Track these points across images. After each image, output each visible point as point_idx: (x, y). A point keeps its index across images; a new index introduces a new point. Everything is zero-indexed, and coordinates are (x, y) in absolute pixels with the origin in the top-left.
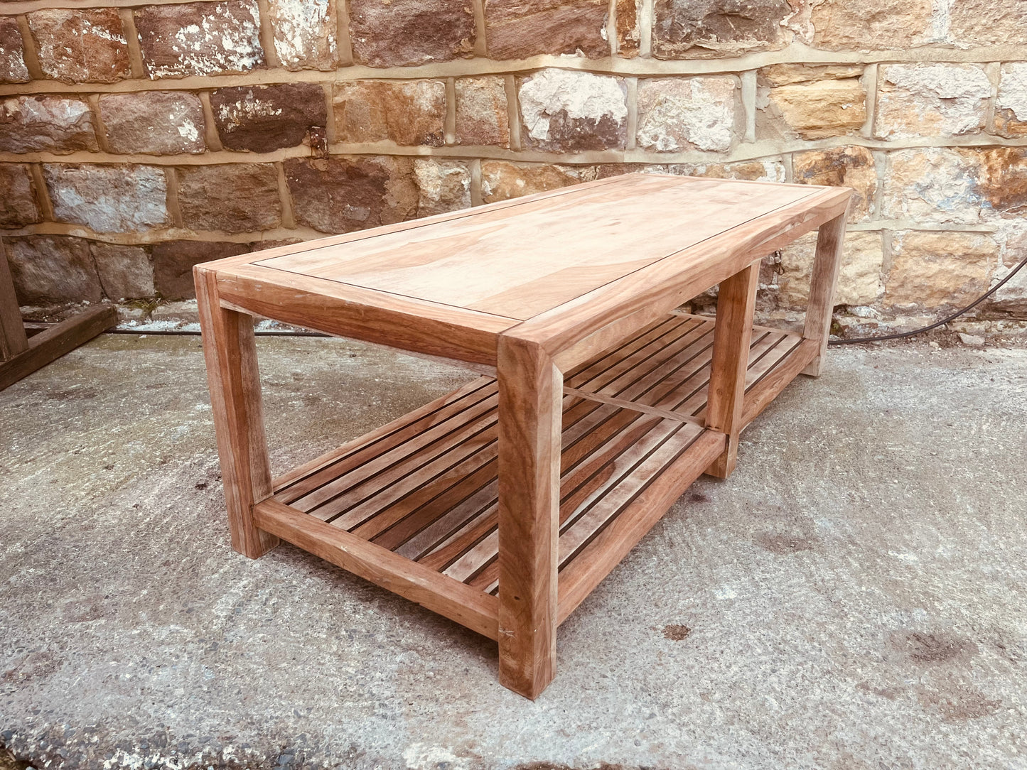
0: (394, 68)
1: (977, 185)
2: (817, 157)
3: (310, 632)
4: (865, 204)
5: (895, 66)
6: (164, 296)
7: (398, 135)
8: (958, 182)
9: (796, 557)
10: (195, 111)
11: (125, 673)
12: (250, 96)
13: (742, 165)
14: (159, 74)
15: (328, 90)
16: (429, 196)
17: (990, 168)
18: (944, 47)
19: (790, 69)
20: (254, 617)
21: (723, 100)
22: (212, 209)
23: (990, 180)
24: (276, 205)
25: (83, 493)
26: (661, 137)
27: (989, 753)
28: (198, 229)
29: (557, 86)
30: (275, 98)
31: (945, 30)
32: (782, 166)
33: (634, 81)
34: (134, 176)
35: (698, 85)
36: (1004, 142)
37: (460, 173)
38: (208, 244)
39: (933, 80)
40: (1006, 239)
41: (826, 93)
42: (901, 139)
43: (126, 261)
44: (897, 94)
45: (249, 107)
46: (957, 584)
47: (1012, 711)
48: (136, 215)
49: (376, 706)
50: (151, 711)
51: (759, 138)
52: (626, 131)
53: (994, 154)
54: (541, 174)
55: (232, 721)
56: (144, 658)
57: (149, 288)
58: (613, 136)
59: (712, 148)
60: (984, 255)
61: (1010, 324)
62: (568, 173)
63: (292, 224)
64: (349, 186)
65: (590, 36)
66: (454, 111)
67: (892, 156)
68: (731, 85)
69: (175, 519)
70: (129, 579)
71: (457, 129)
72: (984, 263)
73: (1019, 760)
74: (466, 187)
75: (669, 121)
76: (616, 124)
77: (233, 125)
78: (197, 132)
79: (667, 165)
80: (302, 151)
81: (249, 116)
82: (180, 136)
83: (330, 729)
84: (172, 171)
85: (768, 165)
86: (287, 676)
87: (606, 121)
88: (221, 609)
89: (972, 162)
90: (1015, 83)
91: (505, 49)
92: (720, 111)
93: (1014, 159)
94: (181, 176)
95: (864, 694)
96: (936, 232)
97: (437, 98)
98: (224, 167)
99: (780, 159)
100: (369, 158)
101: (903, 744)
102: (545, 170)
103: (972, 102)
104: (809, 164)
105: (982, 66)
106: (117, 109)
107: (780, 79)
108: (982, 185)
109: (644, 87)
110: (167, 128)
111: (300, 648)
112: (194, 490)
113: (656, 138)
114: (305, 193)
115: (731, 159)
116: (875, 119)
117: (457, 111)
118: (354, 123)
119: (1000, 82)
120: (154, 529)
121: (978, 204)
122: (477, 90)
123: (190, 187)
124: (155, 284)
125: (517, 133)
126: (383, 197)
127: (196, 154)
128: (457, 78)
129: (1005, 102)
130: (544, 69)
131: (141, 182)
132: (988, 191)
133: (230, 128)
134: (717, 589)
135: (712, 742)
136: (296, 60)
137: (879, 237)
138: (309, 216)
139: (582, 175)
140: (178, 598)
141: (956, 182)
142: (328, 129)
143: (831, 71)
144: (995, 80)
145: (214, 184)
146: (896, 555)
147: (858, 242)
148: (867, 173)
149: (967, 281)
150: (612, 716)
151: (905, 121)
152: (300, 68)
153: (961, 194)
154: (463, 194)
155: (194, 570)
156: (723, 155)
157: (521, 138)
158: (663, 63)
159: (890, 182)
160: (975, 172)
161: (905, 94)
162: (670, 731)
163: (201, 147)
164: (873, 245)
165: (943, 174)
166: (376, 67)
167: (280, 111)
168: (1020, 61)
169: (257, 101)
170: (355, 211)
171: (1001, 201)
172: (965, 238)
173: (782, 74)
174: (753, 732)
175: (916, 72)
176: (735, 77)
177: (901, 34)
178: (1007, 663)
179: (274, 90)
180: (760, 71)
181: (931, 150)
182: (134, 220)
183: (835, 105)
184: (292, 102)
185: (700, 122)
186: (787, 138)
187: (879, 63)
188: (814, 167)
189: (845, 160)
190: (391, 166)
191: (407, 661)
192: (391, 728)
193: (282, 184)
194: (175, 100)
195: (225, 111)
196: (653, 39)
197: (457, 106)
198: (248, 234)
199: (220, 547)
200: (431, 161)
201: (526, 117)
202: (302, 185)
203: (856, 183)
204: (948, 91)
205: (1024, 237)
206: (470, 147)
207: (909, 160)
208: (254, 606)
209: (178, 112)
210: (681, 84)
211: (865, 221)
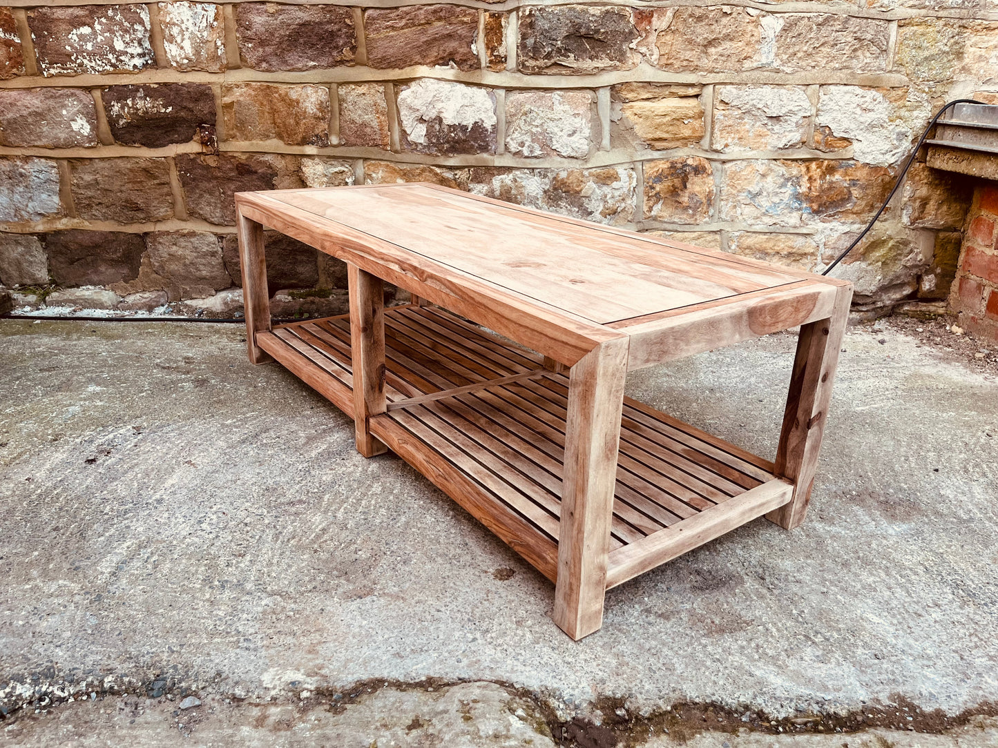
0: (280, 72)
1: (799, 193)
2: (664, 166)
3: (186, 583)
4: (705, 207)
5: (729, 87)
6: (58, 282)
7: (285, 135)
8: (783, 190)
10: (87, 107)
11: (18, 620)
12: (141, 94)
13: (599, 171)
14: (52, 71)
15: (217, 91)
17: (810, 178)
18: (771, 71)
19: (639, 87)
20: (136, 572)
21: (581, 112)
22: (105, 200)
23: (810, 188)
24: (168, 197)
26: (527, 144)
27: (736, 659)
28: (92, 219)
29: (433, 94)
30: (164, 96)
31: (772, 56)
32: (634, 173)
33: (502, 92)
34: (29, 168)
35: (559, 98)
36: (822, 155)
37: (343, 172)
38: (102, 233)
39: (761, 100)
40: (824, 240)
41: (670, 109)
42: (734, 151)
43: (20, 249)
44: (731, 112)
45: (140, 104)
47: (760, 628)
48: (30, 205)
49: (242, 641)
50: (41, 650)
51: (614, 147)
52: (495, 138)
53: (813, 166)
54: (419, 175)
55: (113, 656)
56: (35, 608)
57: (43, 275)
58: (484, 141)
59: (572, 155)
60: (805, 254)
62: (444, 174)
63: (185, 216)
64: (239, 181)
65: (461, 50)
66: (338, 115)
67: (727, 166)
68: (588, 99)
69: (65, 490)
70: (21, 542)
71: (341, 131)
72: (807, 260)
73: (759, 664)
75: (534, 130)
76: (487, 130)
77: (124, 121)
78: (89, 127)
79: (533, 169)
80: (193, 147)
81: (140, 113)
82: (72, 131)
83: (199, 661)
84: (65, 163)
85: (622, 172)
86: (163, 620)
87: (477, 126)
88: (106, 567)
89: (795, 172)
90: (832, 103)
91: (383, 59)
92: (578, 122)
93: (831, 170)
94: (74, 169)
95: (647, 617)
96: (764, 233)
97: (322, 102)
98: (117, 160)
99: (632, 166)
100: (258, 156)
101: (670, 653)
102: (423, 170)
103: (795, 120)
104: (657, 172)
105: (804, 88)
106: (10, 104)
107: (630, 96)
108: (803, 194)
109: (511, 98)
110: (60, 123)
111: (176, 597)
112: (84, 465)
114: (197, 186)
115: (589, 165)
116: (712, 133)
117: (340, 114)
118: (243, 123)
119: (818, 102)
120: (45, 499)
121: (800, 209)
122: (359, 95)
123: (82, 179)
124: (49, 271)
125: (397, 136)
127: (88, 148)
128: (340, 84)
129: (823, 120)
130: (420, 78)
131: (35, 174)
132: (809, 199)
133: (121, 123)
135: (519, 657)
136: (186, 61)
137: (718, 237)
138: (201, 209)
139: (457, 177)
140: (67, 558)
141: (781, 190)
142: (217, 127)
143: (674, 89)
144: (815, 101)
145: (106, 176)
147: (699, 240)
148: (706, 180)
150: (441, 641)
151: (737, 136)
152: (189, 69)
153: (786, 200)
155: (82, 535)
156: (582, 162)
157: (400, 141)
158: (528, 77)
159: (726, 188)
160: (796, 181)
161: (737, 113)
162: (487, 651)
163: (93, 141)
164: (712, 243)
165: (770, 183)
166: (263, 71)
167: (170, 109)
168: (836, 84)
169: (148, 99)
171: (819, 207)
172: (790, 239)
173: (632, 91)
174: (553, 649)
175: (747, 93)
176: (591, 92)
177: (734, 59)
178: (765, 591)
179: (164, 89)
180: (613, 87)
181: (759, 162)
182: (28, 209)
183: (678, 120)
184: (182, 101)
185: (561, 131)
186: (639, 148)
187: (715, 84)
188: (661, 174)
189: (688, 169)
190: (279, 164)
191: (271, 604)
192: (252, 657)
193: (174, 177)
194: (68, 96)
195: (116, 108)
196: (518, 55)
197: (340, 110)
198: (141, 225)
199: (107, 514)
200: (317, 160)
201: (405, 122)
202: (194, 180)
203: (697, 189)
204: (774, 110)
205: (839, 239)
206: (354, 148)
207: (742, 170)
208: (136, 563)
209: (70, 108)
210: (543, 97)
211: (705, 223)
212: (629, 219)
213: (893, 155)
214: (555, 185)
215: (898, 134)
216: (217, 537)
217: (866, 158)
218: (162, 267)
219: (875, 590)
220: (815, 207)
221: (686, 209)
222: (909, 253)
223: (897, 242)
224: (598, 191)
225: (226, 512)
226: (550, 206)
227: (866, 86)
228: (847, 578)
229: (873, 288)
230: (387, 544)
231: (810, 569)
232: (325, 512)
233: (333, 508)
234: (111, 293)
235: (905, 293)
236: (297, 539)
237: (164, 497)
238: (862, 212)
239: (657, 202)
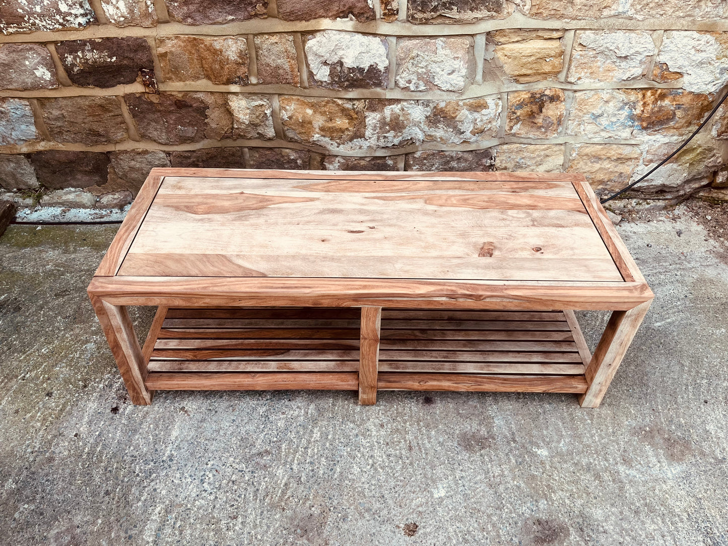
0: (203, 25)
1: (634, 114)
2: (525, 96)
4: (555, 127)
5: (588, 32)
6: (47, 186)
7: (212, 77)
8: (621, 112)
9: (481, 455)
10: (45, 59)
12: (88, 47)
13: (471, 101)
14: (10, 30)
15: (152, 43)
16: (241, 121)
17: (645, 103)
18: (626, 18)
19: (510, 33)
20: (169, 540)
21: (460, 56)
22: (71, 129)
23: (643, 111)
24: (122, 125)
25: (39, 424)
26: (414, 82)
28: (64, 141)
29: (335, 44)
30: (109, 49)
31: (628, 5)
32: (500, 102)
33: (394, 40)
34: (6, 106)
35: (442, 43)
36: (657, 85)
37: (263, 105)
38: (74, 152)
39: (613, 43)
40: (647, 149)
41: (535, 51)
42: (586, 83)
43: (12, 165)
44: (587, 52)
45: (89, 55)
46: (566, 476)
48: (13, 133)
51: (485, 81)
52: (387, 76)
53: (649, 93)
54: (325, 106)
57: (33, 182)
58: (378, 80)
59: (451, 89)
60: (631, 158)
61: (641, 202)
62: (345, 105)
63: (138, 138)
64: (178, 113)
65: (359, 5)
66: (255, 60)
67: (578, 94)
68: (467, 44)
69: (105, 447)
70: (87, 510)
71: (259, 74)
72: (630, 163)
74: (268, 115)
75: (420, 71)
76: (380, 71)
77: (78, 68)
78: (50, 74)
79: (418, 100)
80: (137, 88)
81: (90, 62)
82: (36, 77)
84: (35, 101)
85: (490, 101)
87: (373, 69)
88: (148, 535)
89: (633, 98)
90: (672, 45)
91: (291, 13)
92: (457, 64)
93: (662, 97)
94: (43, 106)
96: (601, 144)
97: (241, 51)
98: (76, 99)
99: (499, 97)
100: (191, 94)
102: (328, 102)
103: (639, 59)
104: (519, 101)
105: (651, 32)
107: (502, 40)
108: (637, 115)
109: (401, 44)
110: (25, 71)
112: (111, 415)
113: (409, 82)
114: (144, 117)
115: (464, 97)
116: (569, 69)
117: (257, 59)
118: (176, 68)
119: (661, 45)
120: (92, 459)
121: (632, 126)
122: (272, 44)
123: (51, 114)
124: (38, 178)
125: (305, 76)
126: (206, 121)
128: (255, 35)
129: (662, 59)
130: (324, 30)
131: (12, 111)
132: (640, 118)
133: (76, 70)
134: (435, 488)
136: (122, 19)
137: (562, 147)
138: (150, 133)
139: (355, 107)
140: (121, 526)
141: (619, 112)
142: (155, 72)
143: (540, 34)
144: (658, 43)
145: (70, 112)
146: (537, 450)
147: (548, 151)
148: (559, 106)
149: (617, 175)
151: (589, 71)
152: (125, 25)
153: (622, 120)
154: (267, 119)
155: (126, 500)
156: (458, 94)
157: (308, 79)
158: (416, 26)
159: (574, 112)
160: (633, 105)
161: (591, 53)
163: (55, 84)
164: (558, 153)
165: (611, 107)
166: (189, 25)
167: (114, 59)
168: (678, 30)
169: (95, 51)
170: (185, 130)
171: (648, 125)
172: (620, 148)
173: (505, 36)
175: (602, 37)
176: (470, 38)
177: (595, 8)
178: (583, 544)
179: (107, 42)
180: (488, 33)
181: (605, 92)
182: (13, 137)
183: (541, 59)
184: (124, 52)
185: (443, 71)
186: (507, 81)
187: (576, 30)
188: (522, 103)
189: (545, 98)
190: (209, 100)
193: (125, 110)
194: (28, 50)
195: (70, 59)
196: (408, 8)
197: (257, 56)
198: (104, 146)
199: (138, 475)
200: (240, 96)
201: (312, 66)
202: (141, 112)
203: (550, 113)
204: (623, 52)
205: (659, 147)
206: (270, 85)
207: (589, 98)
208: (168, 530)
209: (31, 60)
210: (429, 43)
211: (554, 138)
212: (493, 135)
213: (714, 85)
214: (435, 112)
215: (721, 69)
216: (216, 498)
217: (692, 88)
218: (125, 175)
219: (654, 540)
220: (645, 124)
221: (540, 127)
222: (712, 157)
223: (705, 149)
224: (470, 116)
225: (218, 469)
226: (431, 128)
227: (702, 31)
228: (637, 527)
229: (679, 182)
230: (330, 498)
231: (613, 518)
232: (285, 464)
233: (289, 460)
234: (89, 194)
235: (703, 184)
236: (269, 497)
237: (173, 452)
238: (682, 127)
239: (516, 123)
